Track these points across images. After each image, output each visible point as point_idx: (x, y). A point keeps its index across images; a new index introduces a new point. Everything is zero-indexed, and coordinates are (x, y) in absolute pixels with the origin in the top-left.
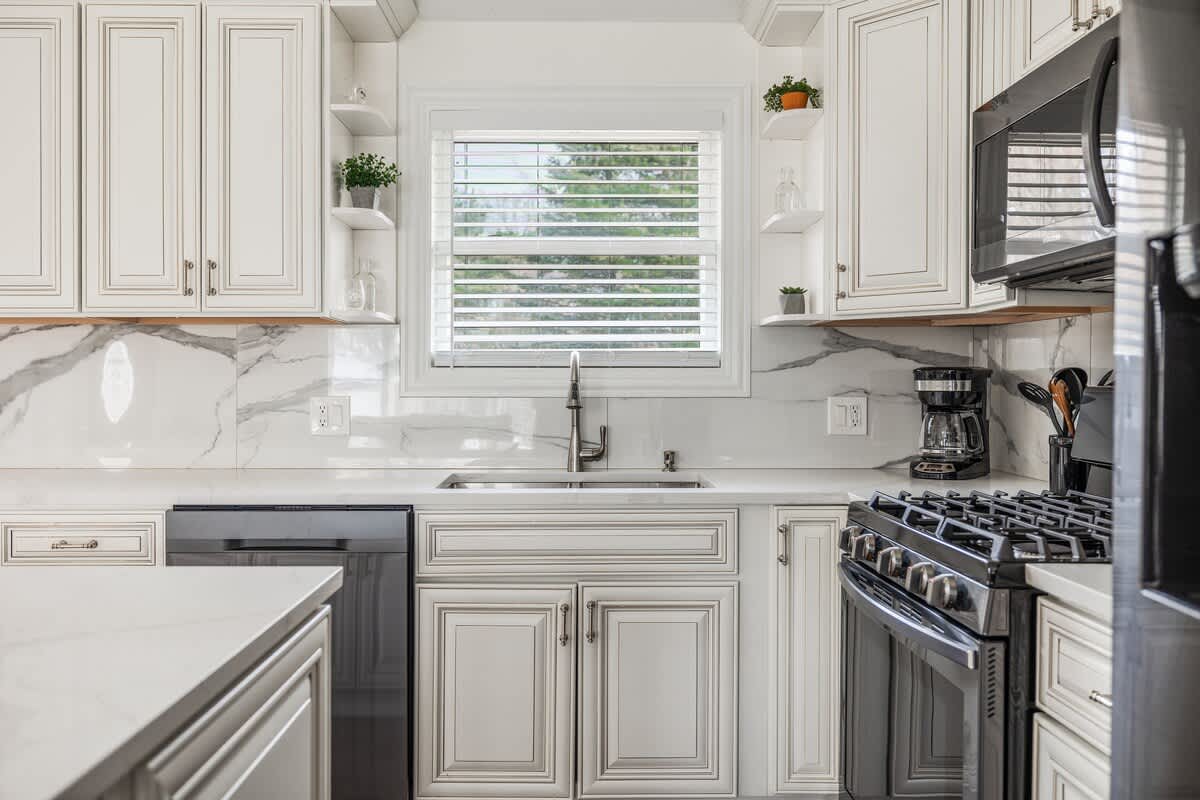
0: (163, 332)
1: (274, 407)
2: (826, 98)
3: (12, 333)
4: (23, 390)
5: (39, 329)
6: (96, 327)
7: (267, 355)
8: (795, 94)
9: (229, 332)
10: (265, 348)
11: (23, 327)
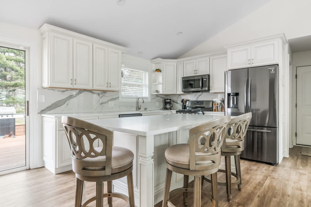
0: (90, 92)
1: (104, 103)
2: (162, 71)
3: (66, 90)
4: (68, 100)
5: (71, 90)
6: (80, 90)
7: (104, 95)
8: (158, 70)
9: (99, 92)
10: (103, 95)
11: (68, 90)
